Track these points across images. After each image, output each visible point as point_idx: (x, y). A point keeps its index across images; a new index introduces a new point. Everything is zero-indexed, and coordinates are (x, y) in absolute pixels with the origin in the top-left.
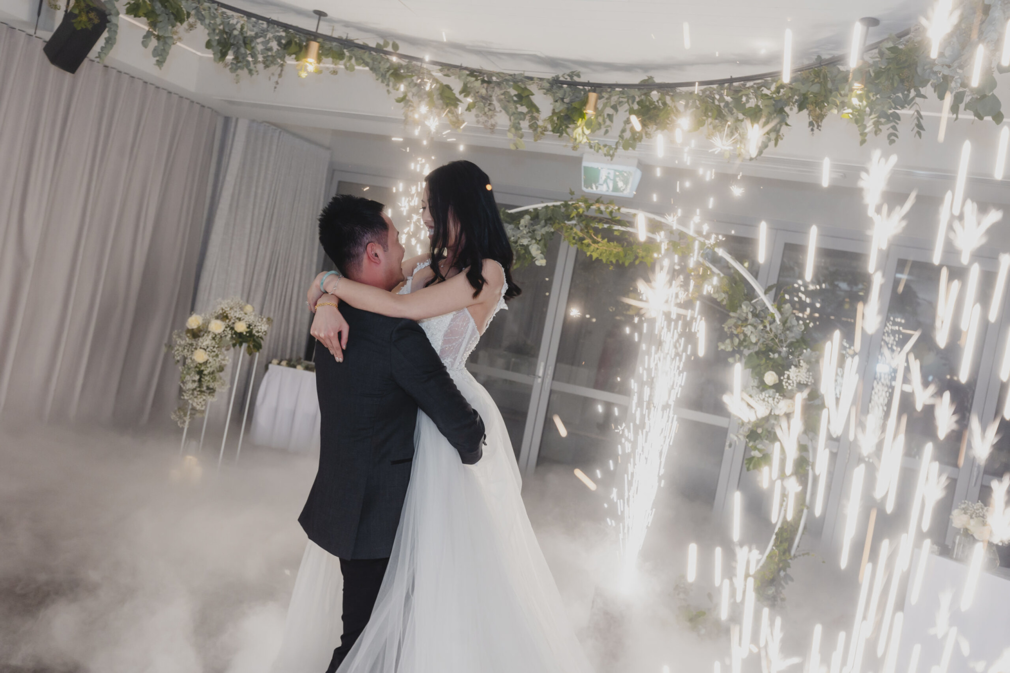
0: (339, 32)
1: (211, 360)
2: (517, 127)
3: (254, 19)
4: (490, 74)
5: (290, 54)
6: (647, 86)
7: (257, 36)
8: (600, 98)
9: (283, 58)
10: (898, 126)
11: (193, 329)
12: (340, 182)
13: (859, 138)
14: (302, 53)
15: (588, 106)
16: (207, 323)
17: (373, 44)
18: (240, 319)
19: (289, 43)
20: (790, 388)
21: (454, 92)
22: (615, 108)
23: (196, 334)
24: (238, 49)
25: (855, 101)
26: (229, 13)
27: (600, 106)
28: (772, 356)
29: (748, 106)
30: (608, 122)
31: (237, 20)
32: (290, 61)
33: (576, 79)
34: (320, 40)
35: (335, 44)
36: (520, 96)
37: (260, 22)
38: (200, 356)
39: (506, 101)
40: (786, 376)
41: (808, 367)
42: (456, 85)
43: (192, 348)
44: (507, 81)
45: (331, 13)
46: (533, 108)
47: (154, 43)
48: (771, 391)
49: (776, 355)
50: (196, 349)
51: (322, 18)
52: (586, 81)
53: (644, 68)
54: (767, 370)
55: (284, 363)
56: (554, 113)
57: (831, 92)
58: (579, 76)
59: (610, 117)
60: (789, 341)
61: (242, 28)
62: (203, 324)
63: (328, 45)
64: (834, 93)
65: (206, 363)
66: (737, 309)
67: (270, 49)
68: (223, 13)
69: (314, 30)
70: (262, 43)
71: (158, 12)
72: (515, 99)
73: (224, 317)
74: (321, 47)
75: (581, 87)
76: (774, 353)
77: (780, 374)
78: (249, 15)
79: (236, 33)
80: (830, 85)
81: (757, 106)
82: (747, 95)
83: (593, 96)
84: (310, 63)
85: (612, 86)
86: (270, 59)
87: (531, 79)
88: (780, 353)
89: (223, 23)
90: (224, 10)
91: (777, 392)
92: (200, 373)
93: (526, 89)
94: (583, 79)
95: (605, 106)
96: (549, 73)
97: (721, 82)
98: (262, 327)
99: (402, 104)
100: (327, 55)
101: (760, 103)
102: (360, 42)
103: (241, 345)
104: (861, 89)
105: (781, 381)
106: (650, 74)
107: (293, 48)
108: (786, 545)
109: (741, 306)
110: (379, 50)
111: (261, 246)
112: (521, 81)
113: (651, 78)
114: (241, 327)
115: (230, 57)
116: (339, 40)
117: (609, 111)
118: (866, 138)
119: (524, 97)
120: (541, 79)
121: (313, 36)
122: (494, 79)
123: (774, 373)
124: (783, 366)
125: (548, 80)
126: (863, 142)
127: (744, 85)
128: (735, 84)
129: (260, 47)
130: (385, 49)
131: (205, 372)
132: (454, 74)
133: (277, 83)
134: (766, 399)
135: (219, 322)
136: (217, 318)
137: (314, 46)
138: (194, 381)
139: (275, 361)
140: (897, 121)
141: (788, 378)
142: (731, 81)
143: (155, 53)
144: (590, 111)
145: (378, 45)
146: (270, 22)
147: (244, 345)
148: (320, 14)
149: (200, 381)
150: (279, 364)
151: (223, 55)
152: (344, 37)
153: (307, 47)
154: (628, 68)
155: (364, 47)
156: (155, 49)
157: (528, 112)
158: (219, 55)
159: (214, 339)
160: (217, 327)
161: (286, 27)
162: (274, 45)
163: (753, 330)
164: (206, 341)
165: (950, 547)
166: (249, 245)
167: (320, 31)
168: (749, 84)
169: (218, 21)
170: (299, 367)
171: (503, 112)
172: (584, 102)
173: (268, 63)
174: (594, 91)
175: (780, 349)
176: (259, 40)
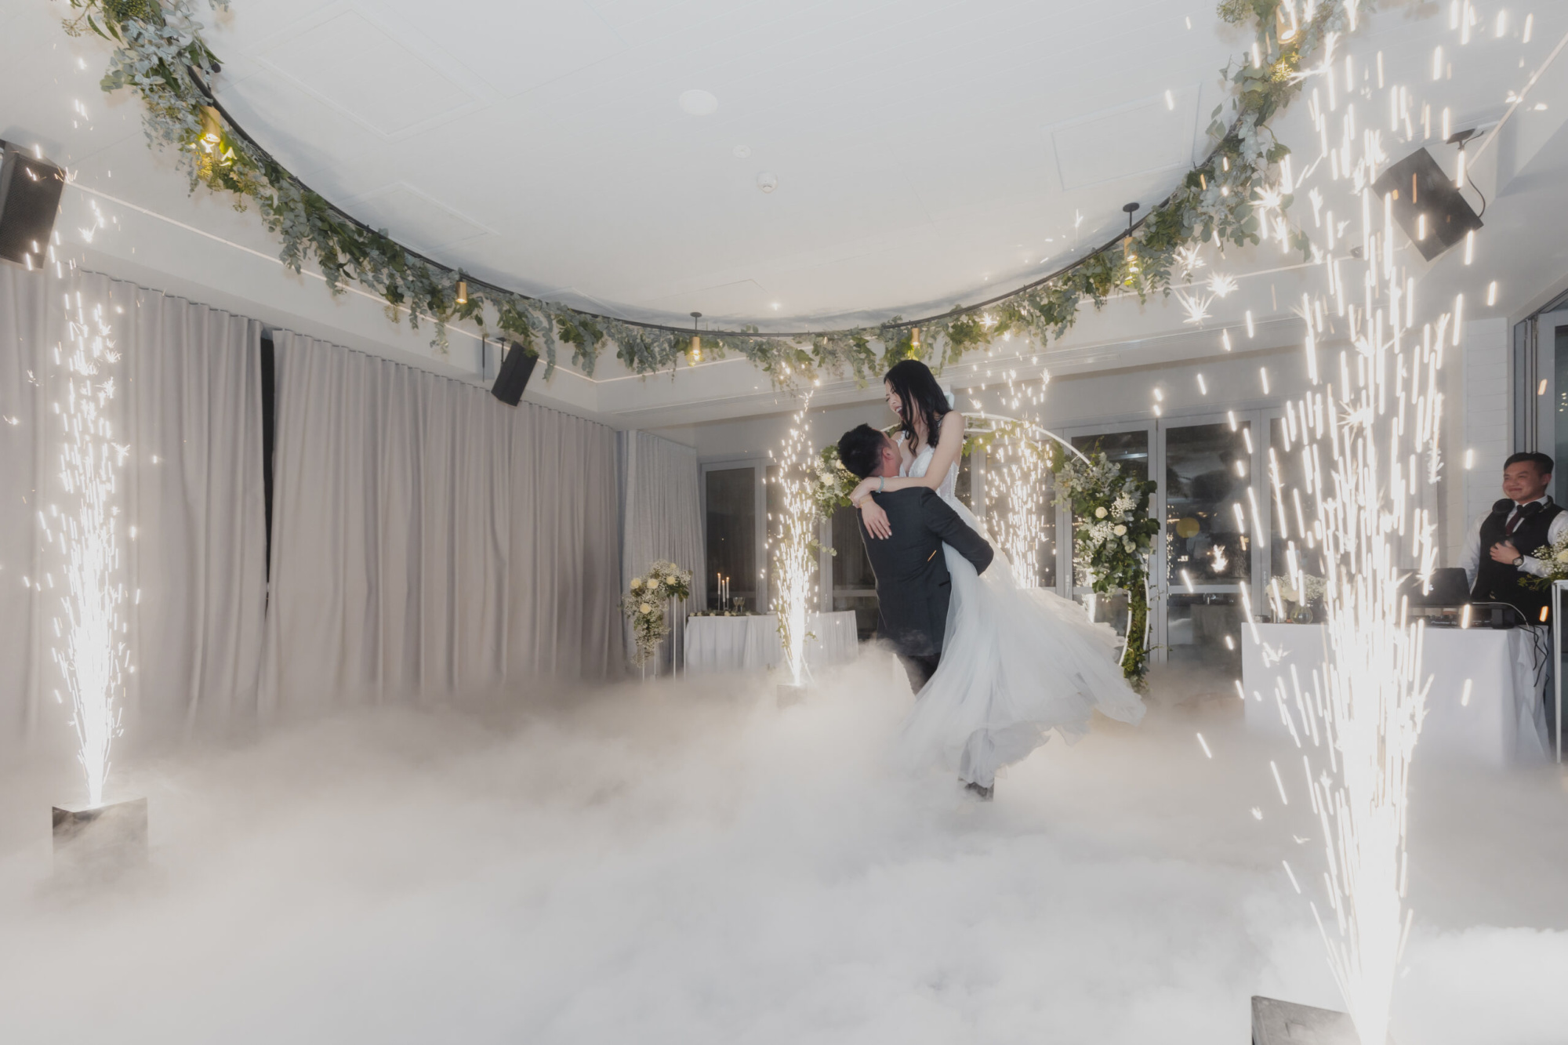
0: (711, 327)
1: (653, 609)
2: (860, 371)
3: (649, 329)
4: (833, 333)
5: (679, 351)
6: (957, 312)
7: (654, 341)
8: (921, 331)
9: (674, 355)
10: (1169, 281)
11: (636, 589)
12: (708, 473)
13: (1141, 299)
14: (689, 348)
15: (913, 340)
16: (645, 582)
17: (738, 330)
18: (669, 575)
19: (677, 343)
20: (1118, 515)
21: (807, 353)
22: (934, 337)
23: (639, 592)
24: (642, 353)
25: (1133, 269)
26: (631, 327)
27: (922, 338)
28: (1098, 495)
29: (1042, 303)
30: (930, 350)
31: (637, 331)
32: (680, 355)
33: (899, 322)
34: (699, 335)
35: (711, 336)
36: (858, 345)
37: (654, 329)
38: (645, 609)
39: (848, 352)
40: (1113, 507)
41: (1129, 496)
42: (808, 348)
43: (638, 604)
44: (846, 335)
45: (704, 313)
46: (868, 352)
47: (581, 359)
48: (1104, 522)
49: (1102, 494)
50: (641, 603)
51: (698, 318)
52: (908, 321)
53: (949, 300)
54: (1096, 507)
55: (699, 614)
56: (887, 350)
57: (1111, 269)
58: (900, 319)
59: (931, 345)
60: (1109, 481)
61: (641, 336)
62: (642, 584)
63: (706, 338)
64: (1114, 269)
65: (650, 613)
66: (1061, 469)
67: (664, 350)
68: (627, 328)
69: (694, 328)
70: (658, 346)
71: (582, 334)
72: (855, 348)
73: (656, 575)
74: (701, 340)
75: (904, 327)
76: (1099, 493)
77: (1108, 508)
78: (644, 326)
79: (639, 341)
80: (1109, 265)
81: (1050, 302)
82: (1040, 296)
83: (915, 331)
84: (696, 353)
85: (929, 320)
86: (665, 357)
87: (864, 329)
88: (1103, 492)
89: (627, 336)
90: (627, 325)
91: (1108, 521)
92: (648, 621)
93: (861, 339)
94: (905, 320)
95: (926, 336)
96: (877, 323)
97: (1016, 293)
98: (686, 578)
99: (768, 372)
100: (706, 347)
101: (1051, 299)
102: (729, 331)
103: (673, 595)
104: (1136, 260)
105: (1109, 512)
106: (956, 303)
107: (682, 345)
108: (1138, 643)
109: (1064, 467)
110: (743, 334)
111: (661, 531)
112: (858, 333)
113: (959, 305)
114: (671, 581)
115: (636, 360)
116: (713, 333)
117: (930, 341)
118: (1146, 298)
119: (861, 345)
120: (872, 328)
121: (695, 333)
122: (836, 337)
123: (1103, 508)
124: (1108, 501)
125: (878, 328)
126: (1143, 302)
127: (1036, 289)
128: (1028, 291)
129: (657, 350)
130: (748, 332)
131: (652, 620)
132: (805, 340)
133: (673, 376)
134: (1101, 529)
135: (654, 580)
136: (651, 577)
137: (696, 340)
138: (643, 630)
139: (692, 614)
140: (1167, 276)
141: (1116, 508)
142: (1025, 288)
143: (584, 367)
144: (915, 343)
145: (742, 330)
146: (660, 328)
147: (676, 595)
148: (696, 315)
149: (648, 628)
150: (696, 615)
151: (632, 361)
152: (717, 330)
153: (691, 343)
154: (937, 304)
155: (732, 334)
156: (583, 365)
157: (866, 357)
158: (629, 362)
159: (653, 593)
160: (653, 584)
161: (673, 330)
162: (666, 346)
163: (1078, 482)
164: (648, 596)
165: (1270, 617)
166: (652, 531)
167: (698, 328)
168: (1039, 287)
169: (624, 335)
170: (711, 614)
171: (848, 361)
172: (910, 337)
173: (663, 361)
174: (916, 327)
175: (1104, 490)
176: (655, 344)
